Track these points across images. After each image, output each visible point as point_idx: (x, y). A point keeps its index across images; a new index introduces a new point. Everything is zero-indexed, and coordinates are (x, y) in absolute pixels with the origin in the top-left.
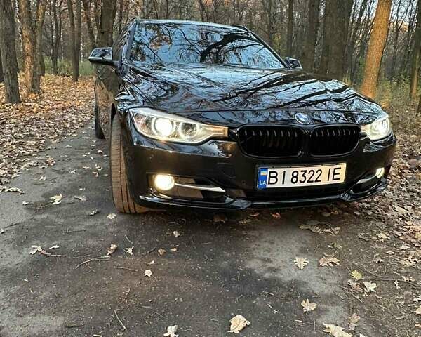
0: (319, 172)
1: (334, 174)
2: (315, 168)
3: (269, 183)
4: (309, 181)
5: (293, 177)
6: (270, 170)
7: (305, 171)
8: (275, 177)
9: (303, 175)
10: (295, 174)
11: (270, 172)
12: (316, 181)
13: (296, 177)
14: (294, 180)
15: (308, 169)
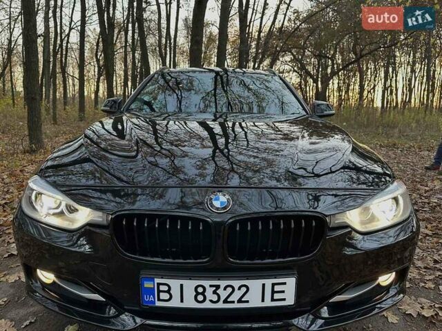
0: (244, 289)
1: (273, 292)
2: (236, 283)
3: (159, 300)
4: (225, 301)
5: (198, 294)
6: (157, 281)
7: (218, 287)
8: (168, 292)
9: (215, 292)
10: (200, 290)
11: (159, 284)
12: (240, 301)
13: (203, 294)
14: (200, 298)
15: (223, 283)
